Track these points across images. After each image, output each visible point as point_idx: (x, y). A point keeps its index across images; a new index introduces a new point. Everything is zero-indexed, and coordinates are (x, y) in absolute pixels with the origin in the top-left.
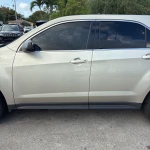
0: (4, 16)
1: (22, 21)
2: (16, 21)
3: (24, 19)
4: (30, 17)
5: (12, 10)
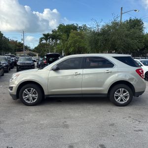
0: (14, 48)
1: (29, 52)
2: (23, 52)
3: (30, 50)
4: (35, 48)
5: (20, 43)
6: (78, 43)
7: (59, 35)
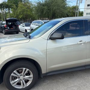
6: (25, 12)
7: (10, 6)
